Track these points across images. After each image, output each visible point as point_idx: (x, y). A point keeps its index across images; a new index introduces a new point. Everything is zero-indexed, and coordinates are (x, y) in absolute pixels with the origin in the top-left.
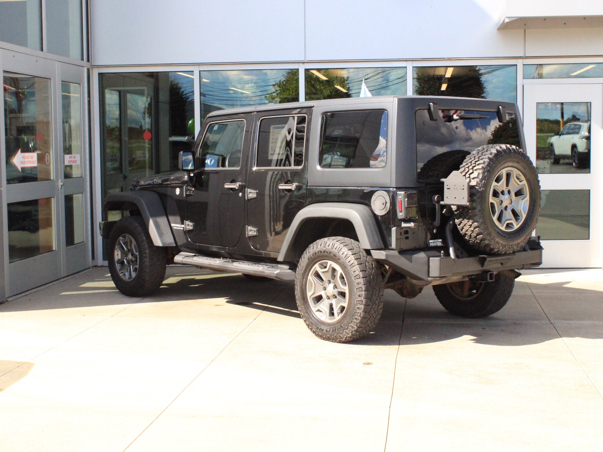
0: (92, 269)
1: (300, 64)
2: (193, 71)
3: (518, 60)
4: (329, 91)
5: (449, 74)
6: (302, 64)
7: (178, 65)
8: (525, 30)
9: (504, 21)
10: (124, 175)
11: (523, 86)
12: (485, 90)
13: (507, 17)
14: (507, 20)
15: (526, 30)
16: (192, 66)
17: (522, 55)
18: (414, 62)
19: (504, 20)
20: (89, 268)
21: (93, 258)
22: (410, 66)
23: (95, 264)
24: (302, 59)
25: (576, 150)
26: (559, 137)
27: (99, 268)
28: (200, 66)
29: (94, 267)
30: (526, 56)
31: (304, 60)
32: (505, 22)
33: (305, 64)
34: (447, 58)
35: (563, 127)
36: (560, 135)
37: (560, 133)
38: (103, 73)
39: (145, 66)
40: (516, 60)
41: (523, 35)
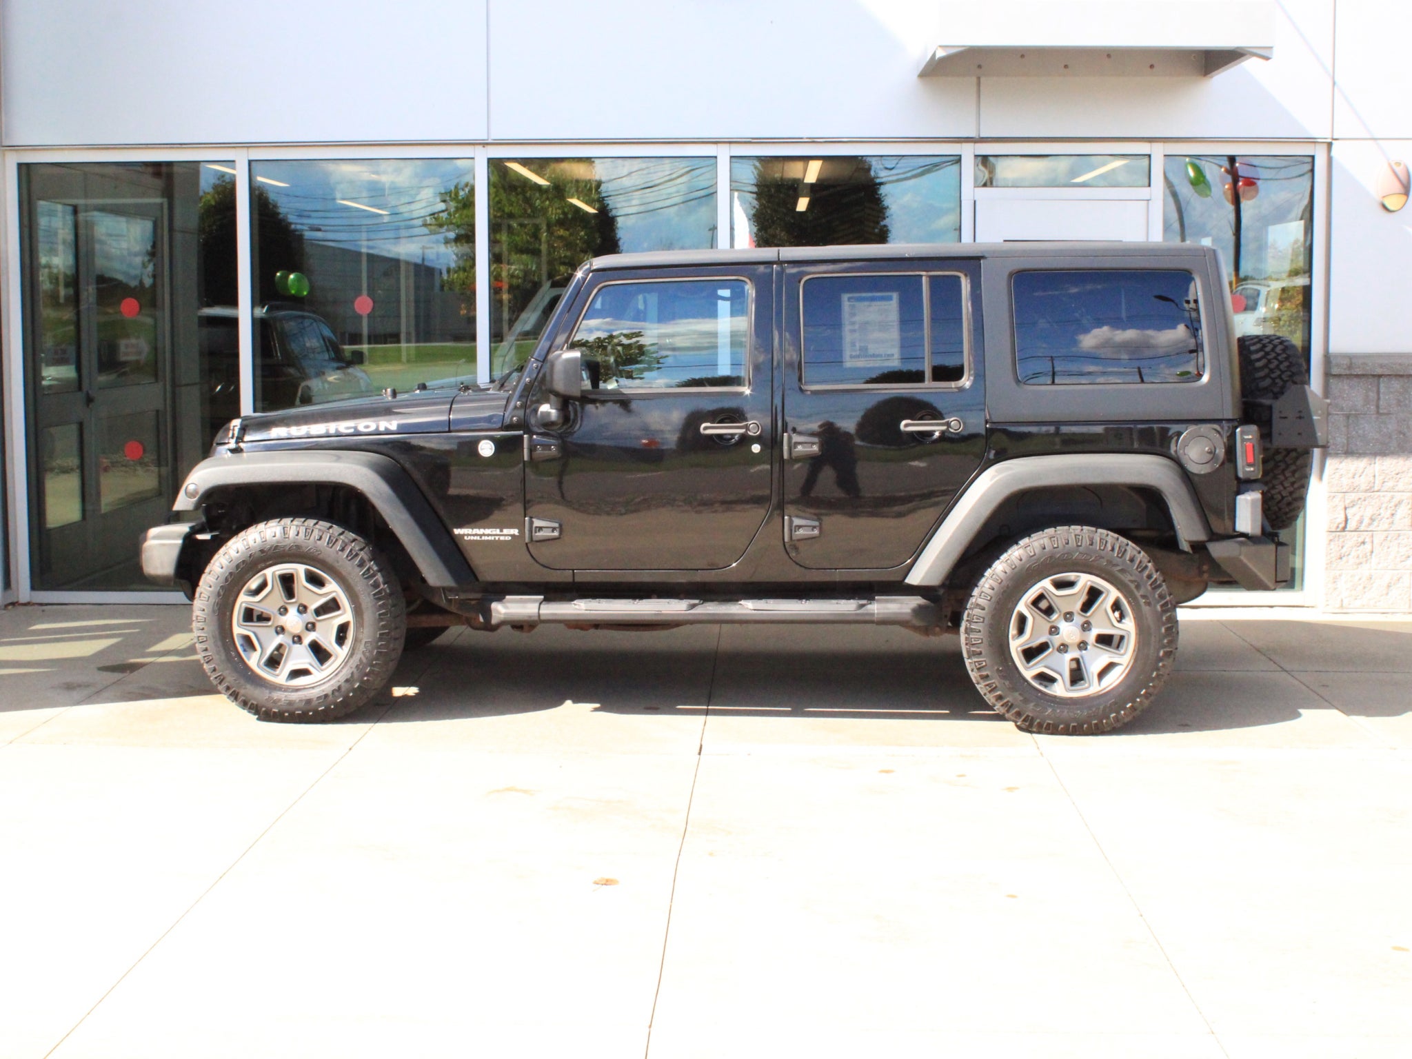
0: (4, 612)
1: (477, 147)
2: (234, 161)
3: (963, 144)
4: (559, 211)
5: (812, 174)
6: (480, 147)
7: (201, 148)
8: (979, 78)
9: (934, 55)
10: (88, 394)
11: (975, 202)
12: (888, 213)
13: (940, 46)
14: (941, 54)
15: (982, 80)
16: (233, 150)
17: (973, 134)
18: (733, 146)
19: (935, 52)
21: (7, 583)
22: (723, 154)
23: (13, 599)
24: (481, 135)
27: (21, 608)
28: (250, 150)
29: (10, 607)
30: (981, 136)
31: (486, 138)
32: (937, 58)
33: (489, 147)
34: (807, 138)
38: (28, 165)
39: (139, 148)
40: (959, 145)
41: (974, 89)
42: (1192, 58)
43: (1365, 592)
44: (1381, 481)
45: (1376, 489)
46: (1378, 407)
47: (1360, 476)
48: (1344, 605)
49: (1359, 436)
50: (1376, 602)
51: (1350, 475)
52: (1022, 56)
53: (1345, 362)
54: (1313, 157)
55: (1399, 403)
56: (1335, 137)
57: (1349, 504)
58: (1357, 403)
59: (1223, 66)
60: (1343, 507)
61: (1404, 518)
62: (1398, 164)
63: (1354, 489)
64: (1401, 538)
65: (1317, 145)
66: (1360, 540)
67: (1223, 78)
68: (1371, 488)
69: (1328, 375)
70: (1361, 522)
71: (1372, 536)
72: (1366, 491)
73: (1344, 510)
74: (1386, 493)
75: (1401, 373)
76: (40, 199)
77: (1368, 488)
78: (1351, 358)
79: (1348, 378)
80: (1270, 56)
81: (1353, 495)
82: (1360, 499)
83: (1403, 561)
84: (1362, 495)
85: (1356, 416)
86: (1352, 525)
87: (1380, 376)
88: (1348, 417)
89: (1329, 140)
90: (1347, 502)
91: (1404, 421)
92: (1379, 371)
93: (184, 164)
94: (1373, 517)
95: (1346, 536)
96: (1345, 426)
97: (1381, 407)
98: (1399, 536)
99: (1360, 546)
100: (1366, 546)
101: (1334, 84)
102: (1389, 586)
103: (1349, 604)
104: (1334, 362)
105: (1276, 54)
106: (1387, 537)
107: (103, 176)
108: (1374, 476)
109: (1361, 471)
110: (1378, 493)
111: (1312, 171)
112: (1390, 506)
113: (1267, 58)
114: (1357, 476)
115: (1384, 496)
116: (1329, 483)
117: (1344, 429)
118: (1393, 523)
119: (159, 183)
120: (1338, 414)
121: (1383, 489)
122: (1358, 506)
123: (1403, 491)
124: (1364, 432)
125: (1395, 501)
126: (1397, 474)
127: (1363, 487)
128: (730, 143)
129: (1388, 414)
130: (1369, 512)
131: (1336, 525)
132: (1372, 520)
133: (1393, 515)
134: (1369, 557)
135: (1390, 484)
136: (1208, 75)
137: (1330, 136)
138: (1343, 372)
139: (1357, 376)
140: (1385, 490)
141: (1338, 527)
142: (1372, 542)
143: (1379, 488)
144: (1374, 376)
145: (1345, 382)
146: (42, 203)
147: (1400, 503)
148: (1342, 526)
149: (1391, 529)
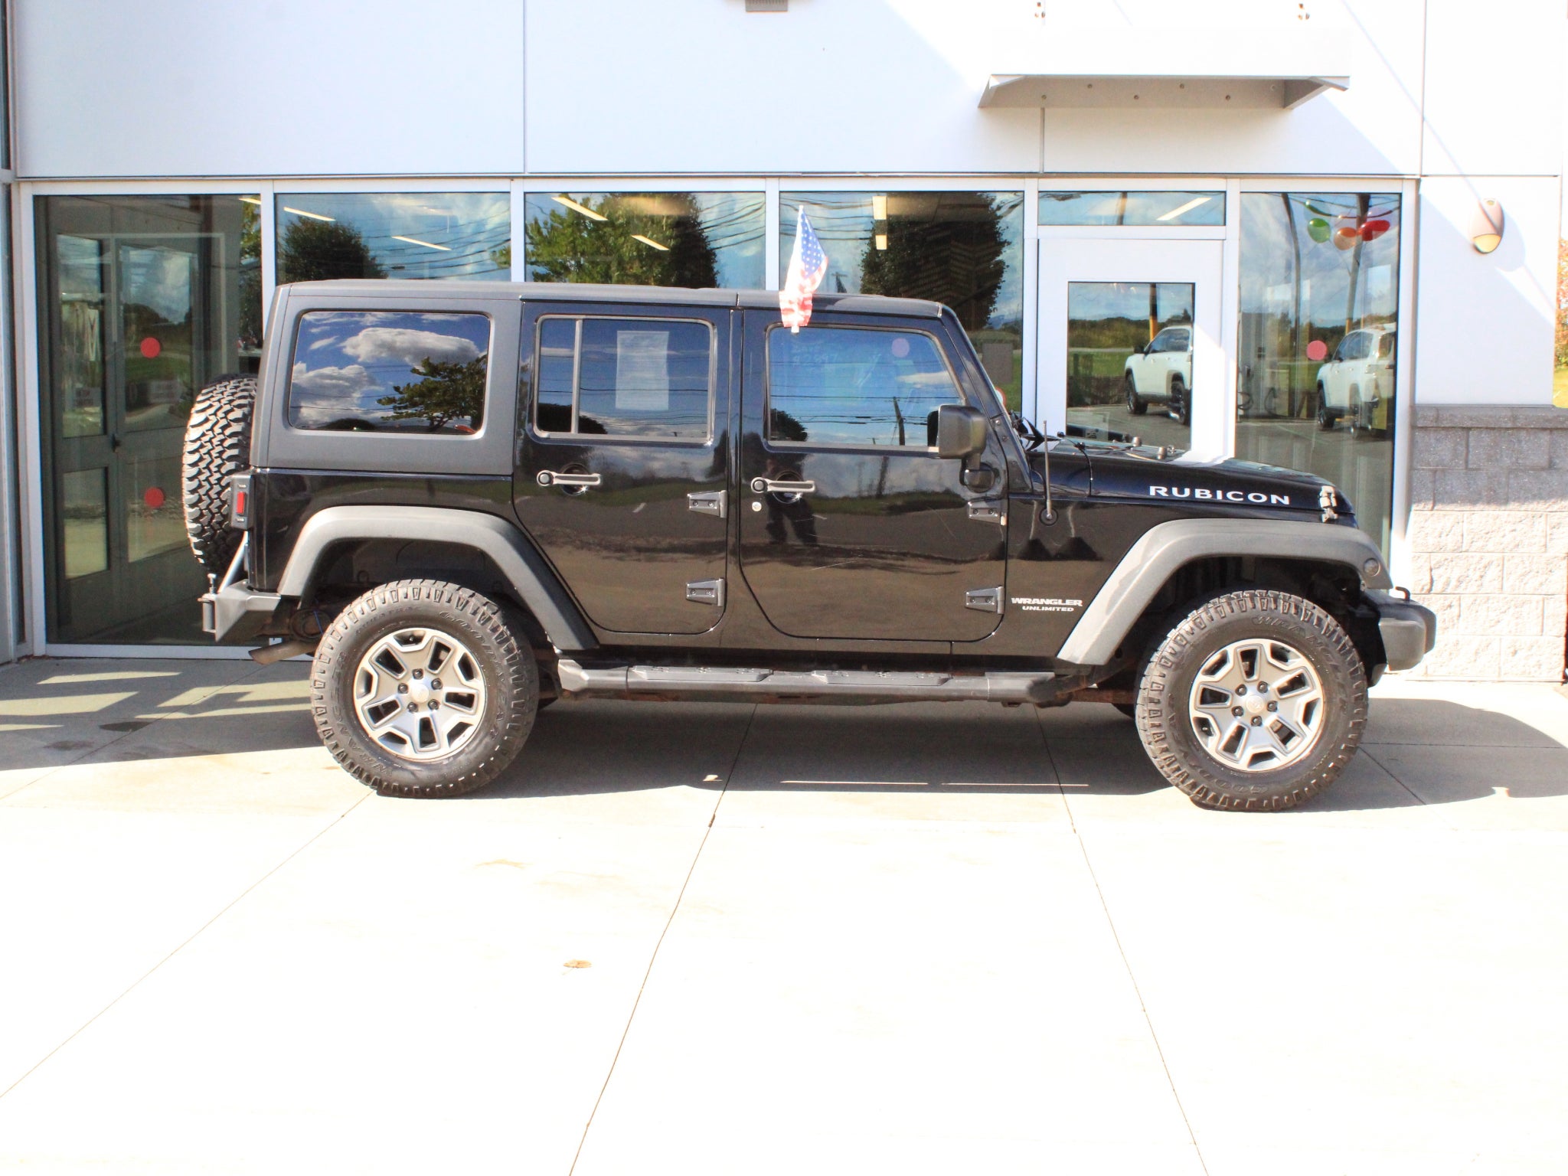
0: (17, 665)
1: (512, 180)
3: (1027, 180)
5: (879, 211)
6: (518, 180)
7: (224, 180)
8: (1043, 110)
10: (113, 438)
11: (1038, 241)
13: (993, 75)
14: (993, 83)
15: (1046, 110)
16: (261, 183)
17: (1037, 169)
18: (782, 180)
19: (989, 81)
20: (8, 663)
21: (21, 636)
22: (772, 190)
23: (27, 652)
24: (516, 168)
25: (1181, 385)
26: (1144, 359)
27: (35, 663)
28: (275, 182)
29: (22, 661)
30: (1045, 171)
31: (522, 171)
32: (993, 87)
33: (526, 181)
35: (1154, 336)
36: (1146, 353)
37: (1145, 349)
38: (47, 197)
39: (145, 180)
40: (1022, 180)
41: (1039, 121)
42: (1271, 88)
43: (1451, 659)
44: (1470, 541)
45: (1464, 549)
46: (1467, 462)
47: (1447, 535)
48: (1429, 673)
49: (1446, 493)
50: (1463, 670)
51: (1437, 534)
52: (1090, 86)
53: (1432, 414)
54: (1400, 195)
55: (1489, 459)
56: (1423, 174)
57: (1435, 564)
58: (1444, 458)
59: (1299, 98)
60: (1428, 568)
61: (1495, 580)
62: (1491, 202)
63: (1441, 549)
64: (1491, 601)
65: (1404, 181)
66: (1447, 603)
67: (1304, 109)
68: (1459, 547)
69: (1413, 427)
70: (1448, 584)
71: (1460, 599)
72: (1454, 551)
73: (1429, 571)
74: (1474, 554)
75: (1493, 426)
76: (59, 234)
77: (1456, 548)
78: (1438, 409)
79: (1435, 431)
80: (1346, 87)
81: (1440, 554)
82: (1447, 559)
83: (1493, 626)
84: (1450, 556)
85: (1443, 471)
86: (1437, 587)
87: (1469, 429)
88: (1435, 472)
89: (1418, 177)
90: (1433, 562)
91: (1495, 477)
92: (1468, 424)
93: (230, 197)
94: (1461, 579)
95: (1431, 599)
96: (1430, 482)
97: (1470, 462)
98: (1488, 599)
99: (1447, 609)
100: (1453, 609)
101: (1423, 119)
102: (1477, 653)
103: (1434, 672)
104: (1420, 414)
105: (1352, 85)
106: (1475, 600)
107: (133, 209)
108: (1462, 535)
109: (1448, 530)
110: (1466, 554)
111: (1400, 208)
112: (1478, 567)
113: (1344, 89)
114: (1443, 535)
115: (1472, 557)
116: (1414, 542)
117: (1430, 485)
118: (1482, 585)
119: (196, 217)
120: (1423, 469)
121: (1473, 548)
122: (1445, 567)
123: (1493, 552)
124: (1452, 487)
125: (1484, 562)
126: (1487, 533)
127: (1450, 547)
128: (780, 177)
129: (1477, 469)
130: (1455, 575)
131: (1420, 587)
132: (1460, 582)
133: (1482, 577)
134: (1456, 621)
135: (1480, 544)
136: (1288, 107)
137: (1418, 172)
138: (1428, 424)
139: (1444, 428)
140: (1473, 550)
141: (1423, 589)
142: (1460, 606)
143: (1467, 548)
144: (1463, 428)
145: (1432, 435)
146: (62, 237)
147: (1490, 563)
148: (1427, 588)
149: (1480, 592)
